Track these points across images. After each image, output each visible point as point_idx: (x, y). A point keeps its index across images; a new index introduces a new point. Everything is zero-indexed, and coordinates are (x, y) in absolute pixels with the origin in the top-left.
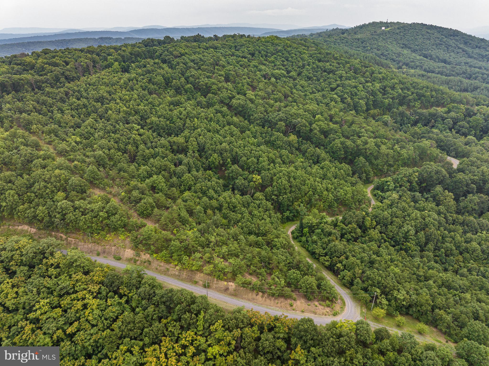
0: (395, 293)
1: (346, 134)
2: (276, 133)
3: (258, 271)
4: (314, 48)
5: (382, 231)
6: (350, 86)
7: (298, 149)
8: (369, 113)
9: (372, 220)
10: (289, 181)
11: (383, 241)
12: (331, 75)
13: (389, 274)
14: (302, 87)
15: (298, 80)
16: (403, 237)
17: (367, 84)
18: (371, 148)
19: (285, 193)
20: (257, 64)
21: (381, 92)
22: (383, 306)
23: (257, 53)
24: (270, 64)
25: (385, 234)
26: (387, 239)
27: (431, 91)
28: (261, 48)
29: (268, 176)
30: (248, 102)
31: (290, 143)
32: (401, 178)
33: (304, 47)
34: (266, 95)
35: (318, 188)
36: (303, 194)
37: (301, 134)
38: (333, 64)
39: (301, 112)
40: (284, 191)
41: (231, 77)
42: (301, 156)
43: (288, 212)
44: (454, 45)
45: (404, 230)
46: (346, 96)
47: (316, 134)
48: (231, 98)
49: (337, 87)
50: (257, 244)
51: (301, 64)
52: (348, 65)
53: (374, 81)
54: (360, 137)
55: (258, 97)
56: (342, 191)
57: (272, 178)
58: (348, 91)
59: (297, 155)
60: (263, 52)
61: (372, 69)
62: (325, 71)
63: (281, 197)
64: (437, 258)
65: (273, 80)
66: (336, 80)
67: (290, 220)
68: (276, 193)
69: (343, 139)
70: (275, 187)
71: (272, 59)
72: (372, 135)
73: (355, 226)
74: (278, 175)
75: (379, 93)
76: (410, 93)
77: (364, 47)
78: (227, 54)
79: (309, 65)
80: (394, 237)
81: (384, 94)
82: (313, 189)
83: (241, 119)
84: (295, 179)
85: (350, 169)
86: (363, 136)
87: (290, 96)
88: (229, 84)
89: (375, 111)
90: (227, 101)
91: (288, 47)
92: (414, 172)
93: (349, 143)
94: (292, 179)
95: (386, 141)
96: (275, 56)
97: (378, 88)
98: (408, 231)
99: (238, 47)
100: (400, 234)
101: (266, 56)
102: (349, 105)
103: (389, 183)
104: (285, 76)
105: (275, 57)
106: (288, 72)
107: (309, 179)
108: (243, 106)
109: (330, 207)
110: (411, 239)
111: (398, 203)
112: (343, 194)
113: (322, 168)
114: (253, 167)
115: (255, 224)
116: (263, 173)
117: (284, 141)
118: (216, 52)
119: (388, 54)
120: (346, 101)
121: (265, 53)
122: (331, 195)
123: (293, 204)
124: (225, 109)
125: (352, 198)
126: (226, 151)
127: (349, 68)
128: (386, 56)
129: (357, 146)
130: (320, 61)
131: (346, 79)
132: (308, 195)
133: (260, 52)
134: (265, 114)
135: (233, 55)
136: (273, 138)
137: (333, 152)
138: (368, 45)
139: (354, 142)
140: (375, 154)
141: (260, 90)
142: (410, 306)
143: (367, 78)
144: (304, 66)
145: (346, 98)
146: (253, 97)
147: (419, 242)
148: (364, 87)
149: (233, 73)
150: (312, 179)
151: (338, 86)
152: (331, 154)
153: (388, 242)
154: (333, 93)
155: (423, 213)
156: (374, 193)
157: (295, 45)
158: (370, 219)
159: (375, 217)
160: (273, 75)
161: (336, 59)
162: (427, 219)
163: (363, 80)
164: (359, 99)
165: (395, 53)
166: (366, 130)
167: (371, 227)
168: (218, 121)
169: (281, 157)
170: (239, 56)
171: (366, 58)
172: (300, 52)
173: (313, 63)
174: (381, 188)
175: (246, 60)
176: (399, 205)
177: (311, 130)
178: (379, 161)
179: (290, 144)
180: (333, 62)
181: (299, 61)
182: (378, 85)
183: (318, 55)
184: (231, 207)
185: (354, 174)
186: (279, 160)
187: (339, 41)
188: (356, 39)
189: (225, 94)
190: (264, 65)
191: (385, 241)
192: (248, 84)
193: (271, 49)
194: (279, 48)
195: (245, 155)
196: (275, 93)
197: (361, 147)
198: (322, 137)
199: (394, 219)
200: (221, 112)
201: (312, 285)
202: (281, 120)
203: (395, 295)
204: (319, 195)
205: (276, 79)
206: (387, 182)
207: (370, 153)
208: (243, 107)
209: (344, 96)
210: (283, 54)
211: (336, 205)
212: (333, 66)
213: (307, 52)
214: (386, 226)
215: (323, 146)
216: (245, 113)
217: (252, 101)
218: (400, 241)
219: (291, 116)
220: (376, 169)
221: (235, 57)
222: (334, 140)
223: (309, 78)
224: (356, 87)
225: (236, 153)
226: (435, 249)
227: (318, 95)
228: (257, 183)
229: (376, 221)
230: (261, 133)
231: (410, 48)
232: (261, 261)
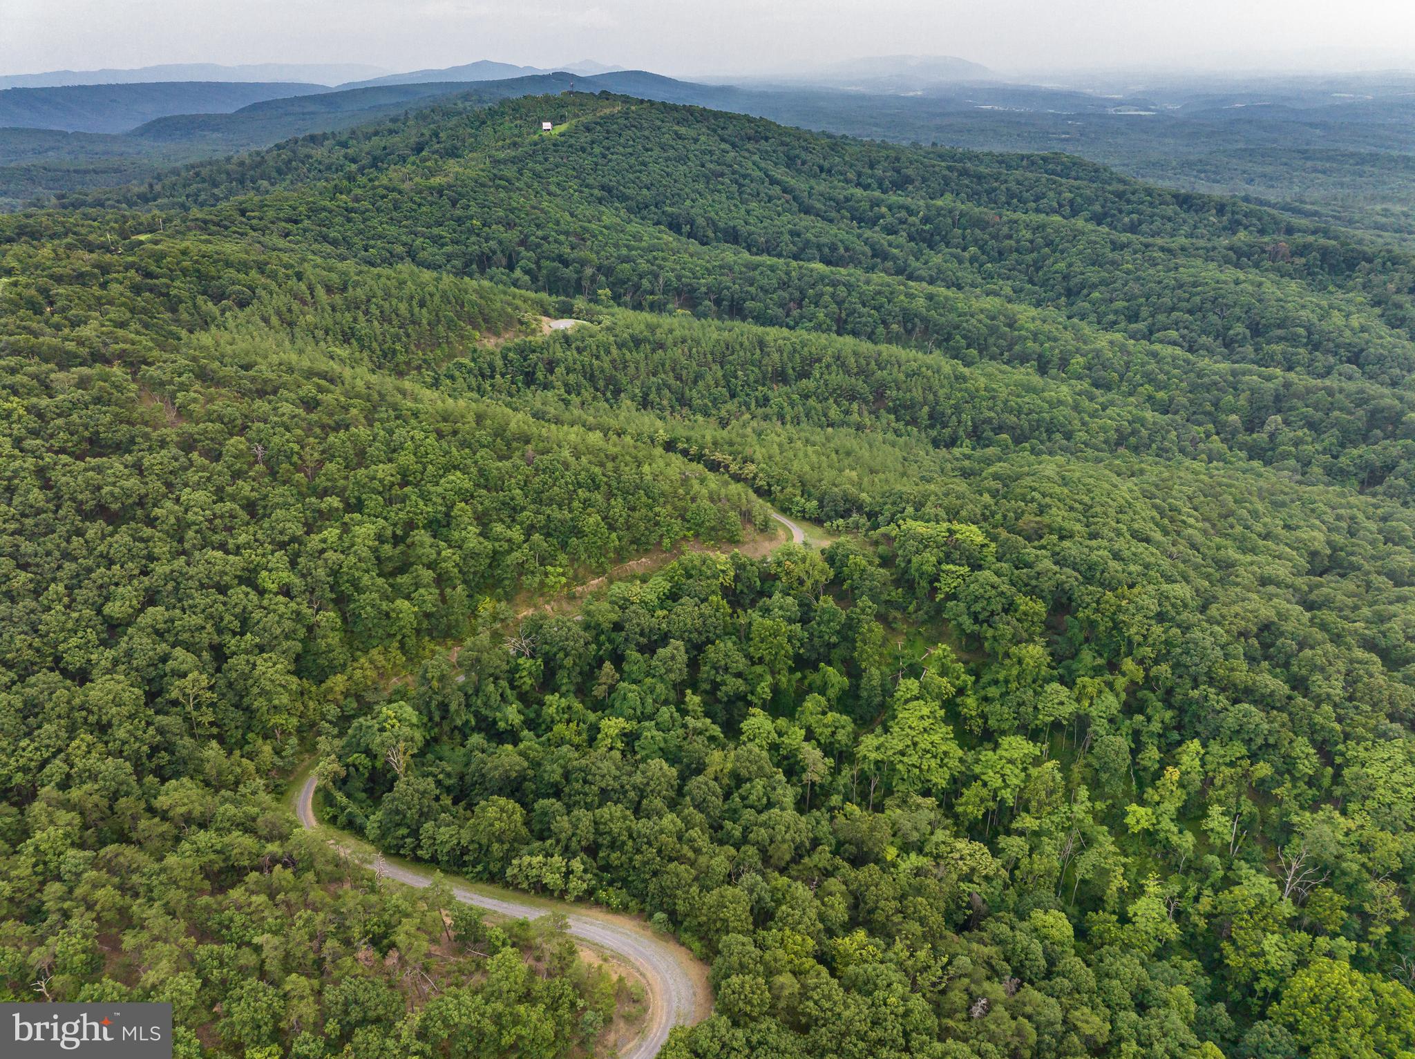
12: (122, 537)
46: (180, 656)
49: (143, 608)
62: (100, 511)
76: (516, 534)
77: (460, 221)
97: (369, 545)
119: (545, 238)
127: (239, 459)
128: (538, 246)
130: (86, 448)
138: (474, 209)
148: (293, 565)
151: (148, 598)
154: (108, 657)
164: (256, 650)
165: (567, 233)
182: (366, 531)
187: (366, 204)
209: (173, 661)
212: (149, 470)
224: (250, 577)
231: (624, 198)
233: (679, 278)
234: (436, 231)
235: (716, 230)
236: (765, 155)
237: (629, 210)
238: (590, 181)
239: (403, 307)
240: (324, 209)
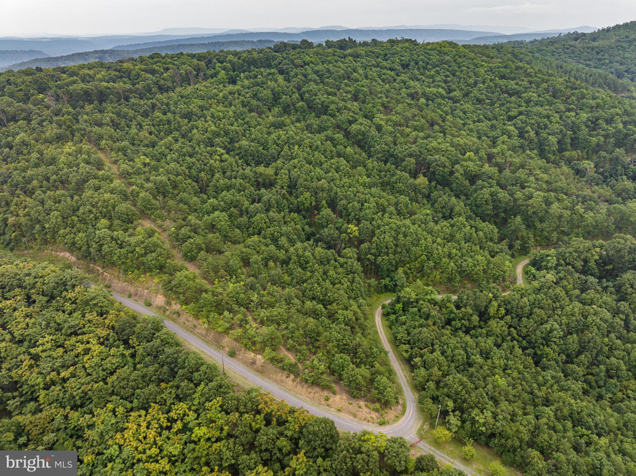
0: (476, 411)
1: (503, 181)
2: (399, 172)
3: (298, 347)
4: (499, 60)
5: (513, 324)
6: (539, 115)
7: (428, 197)
8: (564, 156)
9: (499, 306)
10: (395, 238)
11: (509, 338)
12: (513, 98)
13: (486, 385)
14: (464, 113)
15: (462, 102)
16: (544, 338)
17: (567, 113)
18: (534, 205)
19: (387, 254)
20: (407, 79)
21: (587, 126)
22: (451, 427)
23: (412, 63)
24: (427, 80)
25: (515, 328)
26: (517, 337)
28: (421, 57)
29: (367, 228)
30: (373, 128)
31: (415, 187)
32: (570, 253)
33: (484, 58)
34: (402, 121)
35: (435, 252)
36: (413, 257)
37: (437, 176)
38: (520, 83)
39: (443, 146)
40: (386, 250)
41: (361, 95)
42: (429, 206)
43: (387, 279)
45: (546, 329)
46: (528, 128)
47: (457, 178)
48: (351, 122)
49: (519, 115)
50: (315, 314)
51: (471, 81)
52: (545, 85)
53: (581, 109)
54: (523, 187)
55: (389, 123)
56: (470, 260)
57: (373, 232)
58: (533, 121)
59: (424, 204)
60: (421, 63)
61: (582, 93)
62: (507, 92)
63: (379, 258)
64: (590, 377)
65: (423, 100)
66: (520, 106)
67: (390, 291)
68: (373, 251)
69: (496, 188)
70: (375, 244)
71: (432, 73)
72: (545, 186)
73: (470, 311)
74: (382, 229)
75: (583, 127)
77: (599, 60)
78: (370, 64)
79: (484, 83)
80: (529, 336)
81: (594, 130)
82: (428, 252)
83: (358, 150)
84: (405, 236)
85: (496, 230)
86: (529, 187)
87: (439, 124)
88: (355, 104)
89: (574, 153)
90: (344, 126)
91: (460, 57)
92: (594, 246)
93: (503, 195)
94: (401, 236)
95: (565, 197)
96: (438, 69)
97: (585, 120)
98: (551, 331)
99: (388, 55)
100: (538, 333)
101: (425, 68)
102: (531, 141)
103: (549, 258)
104: (443, 97)
105: (437, 71)
106: (450, 91)
107: (425, 239)
108: (363, 132)
109: (450, 280)
110: (555, 342)
111: (549, 288)
112: (470, 264)
113: (452, 226)
114: (353, 214)
115: (322, 288)
116: (365, 223)
117: (408, 185)
118: (356, 61)
120: (526, 135)
121: (423, 64)
122: (452, 264)
123: (396, 269)
124: (339, 136)
125: (485, 271)
126: (322, 190)
127: (545, 89)
129: (515, 200)
130: (503, 77)
131: (536, 105)
132: (419, 260)
133: (417, 63)
134: (392, 145)
135: (378, 66)
136: (394, 179)
137: (476, 205)
138: (607, 56)
139: (511, 195)
140: (540, 215)
141: (396, 113)
142: (493, 435)
143: (570, 104)
144: (476, 83)
145: (527, 132)
146: (383, 123)
147: (567, 350)
148: (561, 118)
149: (365, 89)
150: (430, 239)
151: (521, 113)
152: (474, 208)
153: (518, 341)
154: (510, 123)
155: (587, 307)
156: (527, 269)
157: (472, 55)
158: (496, 305)
159: (506, 302)
160: (424, 94)
161: (529, 75)
162: (590, 319)
163: (562, 107)
164: (549, 134)
166: (537, 179)
167: (496, 316)
168: (325, 151)
169: (396, 204)
170: (386, 68)
171: (590, 76)
172: (476, 65)
173: (491, 80)
174: (537, 264)
175: (393, 73)
176: (551, 291)
177: (452, 173)
178: (544, 225)
179: (415, 189)
180: (523, 81)
181: (470, 77)
182: (584, 116)
183: (501, 70)
184: (303, 262)
185: (501, 239)
186: (392, 209)
187: (560, 50)
188: (588, 48)
189: (344, 116)
190: (418, 80)
191: (513, 339)
192: (383, 105)
193: (435, 58)
194: (447, 58)
195: (346, 198)
196: (417, 118)
197: (520, 202)
198: (467, 183)
199: (536, 310)
200: (332, 139)
201: (357, 378)
202: (411, 155)
203: (473, 415)
204: (435, 262)
205: (427, 99)
206: (548, 256)
207: (534, 213)
208: (364, 134)
209: (526, 129)
210: (450, 66)
211: (458, 278)
212: (521, 85)
213: (486, 65)
214: (520, 317)
215: (466, 195)
216: (366, 143)
217: (379, 128)
218: (536, 342)
219: (428, 151)
220: (540, 236)
221: (379, 69)
222: (482, 189)
223: (480, 101)
224: (548, 117)
225: (336, 194)
226: (592, 364)
227: (484, 126)
228: (351, 236)
229: (506, 309)
230: (380, 171)
232: (305, 335)
234: (588, 62)
239: (583, 75)
240: (543, 50)
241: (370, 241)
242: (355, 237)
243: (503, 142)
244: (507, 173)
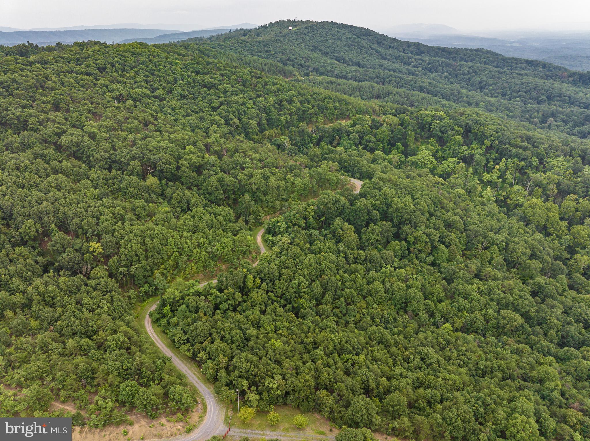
0: (268, 379)
1: (225, 167)
2: (127, 177)
3: (74, 395)
4: (190, 57)
5: (269, 289)
6: (237, 103)
7: (162, 195)
8: (265, 135)
9: (254, 277)
10: (143, 244)
11: (270, 302)
12: (212, 91)
13: (267, 352)
14: (173, 109)
15: (168, 99)
16: (295, 292)
17: (258, 99)
18: (256, 182)
19: (139, 261)
20: (107, 82)
21: (276, 108)
22: (252, 404)
23: (109, 66)
24: (128, 81)
25: (272, 292)
26: (275, 299)
27: (334, 101)
28: (116, 59)
29: (111, 241)
30: (86, 138)
31: (148, 188)
32: (294, 215)
33: (177, 56)
34: (115, 125)
35: (185, 246)
36: (166, 257)
37: (165, 174)
38: (214, 76)
39: (163, 144)
40: (137, 258)
41: (62, 104)
42: (166, 203)
43: (146, 285)
44: (366, 46)
45: (295, 284)
46: (231, 116)
47: (185, 172)
48: (59, 135)
49: (221, 106)
50: (83, 351)
51: (171, 79)
52: (234, 77)
53: (267, 94)
54: (243, 169)
55: (102, 129)
56: (218, 244)
57: (118, 243)
58: (234, 109)
59: (160, 203)
60: (117, 65)
61: (264, 81)
62: (205, 86)
63: (132, 267)
64: (336, 310)
65: (130, 102)
66: (219, 97)
67: (152, 296)
68: (124, 263)
69: (221, 174)
70: (123, 256)
71: (132, 74)
72: (259, 164)
73: (232, 291)
74: (126, 238)
75: (273, 109)
76: (310, 106)
77: (267, 51)
78: (63, 70)
79: (183, 79)
80: (284, 294)
81: (281, 110)
82: (178, 248)
83: (76, 162)
84: (152, 239)
85: (231, 211)
86: (248, 167)
87: (152, 124)
88: (59, 114)
89: (272, 131)
90: (53, 139)
91: (154, 57)
92: (309, 205)
93: (229, 179)
94: (148, 240)
95: (277, 170)
96: (136, 69)
97: (272, 103)
98: (299, 284)
99: (81, 60)
100: (290, 289)
101: (123, 70)
102: (237, 127)
103: (279, 224)
104: (148, 97)
105: (136, 72)
106: (154, 90)
107: (173, 236)
108: (77, 143)
109: (205, 267)
110: (304, 292)
111: (287, 249)
112: (219, 248)
113: (193, 217)
114: (90, 230)
115: (81, 319)
116: (106, 238)
117: (139, 187)
118: (46, 69)
119: (295, 58)
120: (231, 122)
121: (120, 67)
122: (204, 253)
123: (152, 273)
124: (50, 151)
125: (233, 251)
126: (47, 214)
127: (236, 80)
128: (293, 61)
129: (240, 181)
130: (198, 73)
131: (232, 94)
132: (172, 258)
133: (113, 66)
134: (112, 152)
135: (72, 72)
136: (123, 185)
137: (208, 193)
138: (271, 48)
139: (236, 177)
140: (262, 189)
141: (107, 119)
142: (287, 393)
143: (258, 91)
144: (175, 80)
145: (232, 119)
146: (95, 130)
147: (315, 295)
148: (254, 103)
149: (66, 98)
150: (177, 236)
151: (222, 104)
152: (207, 196)
153: (277, 302)
154: (215, 113)
155: (318, 256)
156: (265, 238)
157: (165, 54)
158: (252, 277)
159: (259, 272)
160: (130, 96)
161: (219, 69)
162: (323, 265)
163: (253, 94)
164: (249, 118)
165: (303, 57)
166: (251, 160)
167: (254, 287)
168: (38, 170)
169: (134, 209)
170: (82, 73)
171: (265, 65)
172: (171, 63)
173: (188, 76)
174: (271, 231)
175: (91, 78)
176: (289, 251)
177: (178, 168)
178: (268, 197)
179: (148, 190)
180: (216, 74)
181: (169, 75)
182: (271, 100)
183: (195, 66)
184: (48, 299)
185: (238, 218)
186: (130, 215)
187: (236, 45)
188: (256, 42)
189: (49, 130)
190: (119, 82)
191: (273, 302)
192: (90, 112)
193: (130, 60)
194: (142, 59)
195: (77, 215)
196: (129, 120)
197: (244, 182)
198: (194, 174)
199: (284, 271)
200: (42, 156)
201: (151, 400)
202: (134, 158)
203: (266, 384)
204: (188, 256)
205: (134, 100)
206: (278, 222)
207: (257, 189)
208: (78, 145)
209: (230, 117)
210: (147, 66)
211: (212, 264)
212: (215, 79)
213: (180, 62)
214: (273, 281)
215: (197, 186)
216: (82, 153)
217: (92, 136)
218: (291, 298)
219: (150, 151)
220: (267, 207)
221: (74, 75)
222: (209, 177)
223: (183, 97)
224: (244, 104)
225: (64, 214)
226: (335, 299)
227: (194, 119)
228: (95, 254)
229: (260, 278)
230: (107, 180)
231: (320, 50)
232: (79, 378)
233: (341, 73)
234: (260, 54)
235: (352, 62)
236: (369, 40)
237: (322, 54)
238: (308, 44)
240: (223, 45)
241: (117, 254)
242: (100, 253)
243: (215, 132)
244: (226, 158)
